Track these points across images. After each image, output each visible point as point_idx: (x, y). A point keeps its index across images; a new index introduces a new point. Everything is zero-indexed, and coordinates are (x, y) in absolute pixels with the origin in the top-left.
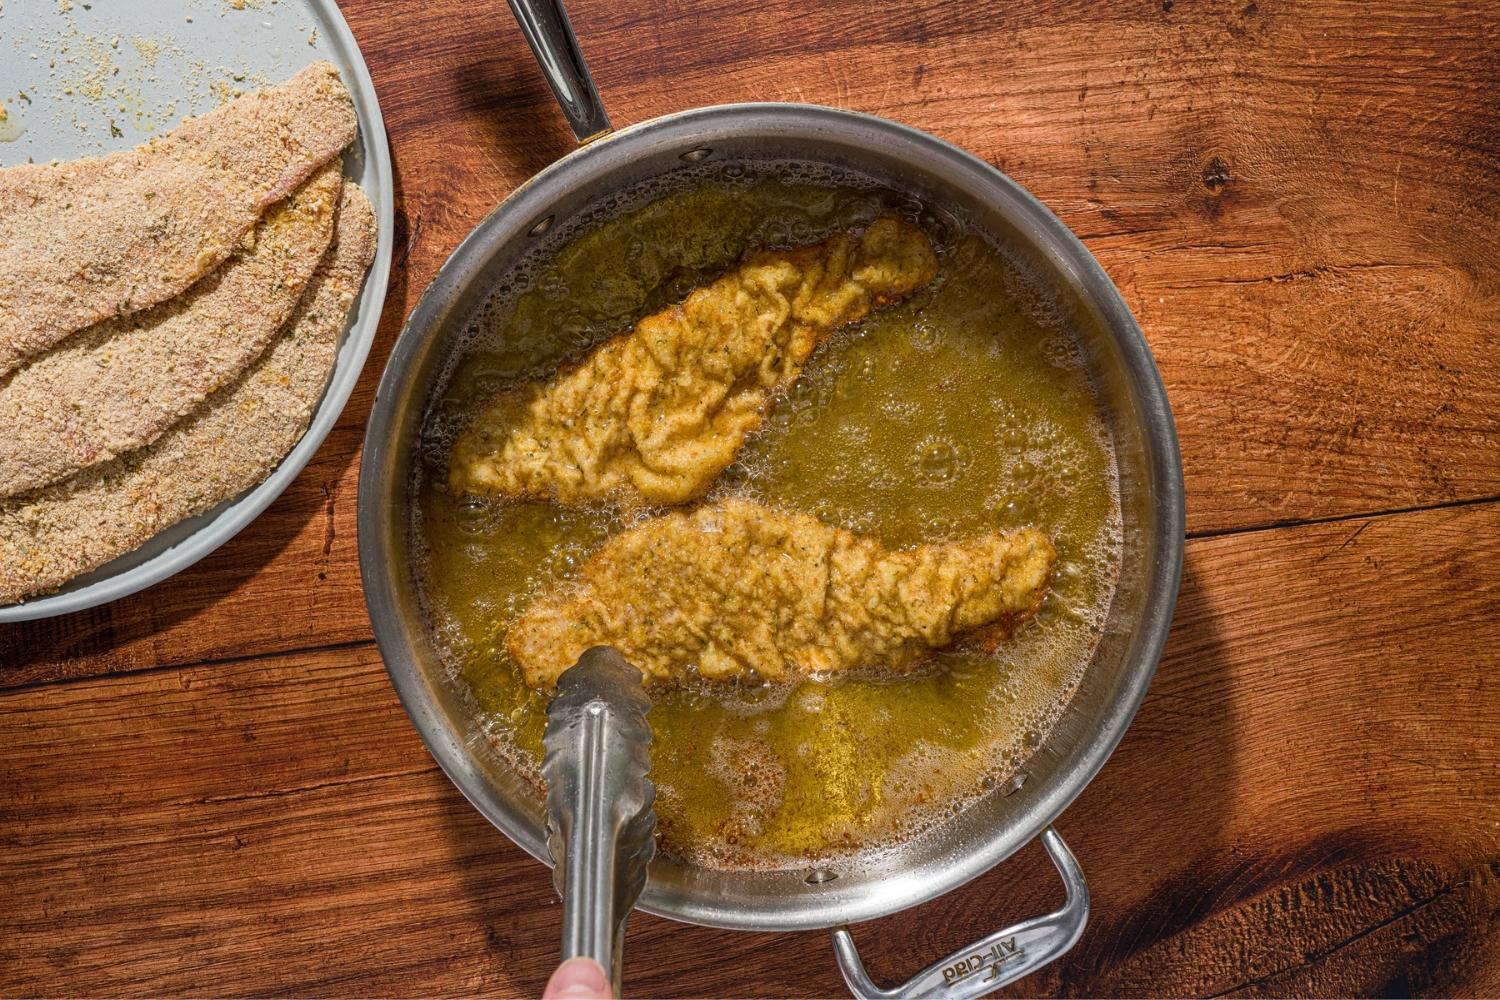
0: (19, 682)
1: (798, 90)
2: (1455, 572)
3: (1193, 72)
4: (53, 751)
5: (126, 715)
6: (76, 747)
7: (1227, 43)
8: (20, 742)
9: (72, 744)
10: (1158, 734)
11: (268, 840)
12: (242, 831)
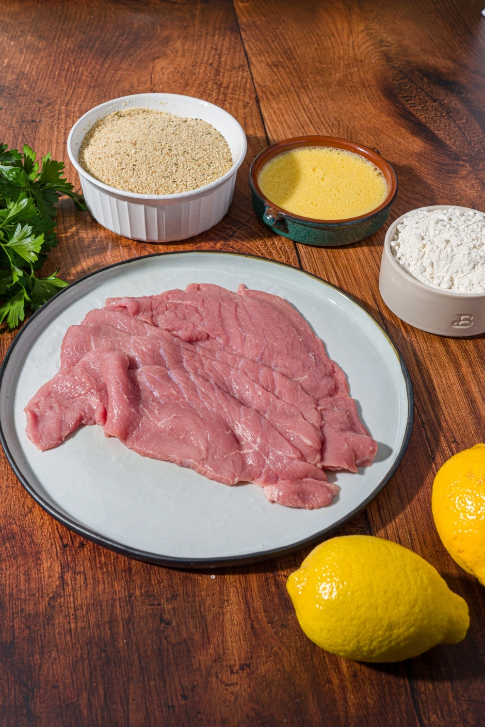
2: (275, 65)
4: (414, 532)
5: (386, 495)
6: (410, 520)
9: (408, 522)
10: (349, 134)
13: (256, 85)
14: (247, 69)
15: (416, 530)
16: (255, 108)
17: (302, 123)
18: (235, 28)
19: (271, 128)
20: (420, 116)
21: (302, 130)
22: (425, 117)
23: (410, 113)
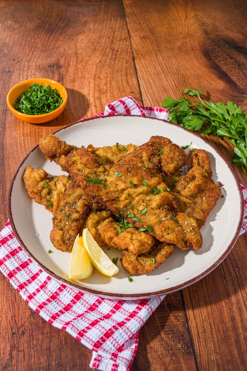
0: (188, 336)
1: (15, 133)
3: (26, 68)
4: (212, 324)
5: (197, 301)
6: (210, 317)
7: (21, 63)
8: (210, 336)
9: (209, 318)
11: (235, 259)
12: (233, 266)
13: (133, 50)
14: (129, 40)
15: (214, 323)
16: (132, 64)
17: (158, 72)
18: (123, 16)
19: (140, 75)
20: (223, 67)
21: (158, 76)
22: (226, 68)
23: (218, 66)
